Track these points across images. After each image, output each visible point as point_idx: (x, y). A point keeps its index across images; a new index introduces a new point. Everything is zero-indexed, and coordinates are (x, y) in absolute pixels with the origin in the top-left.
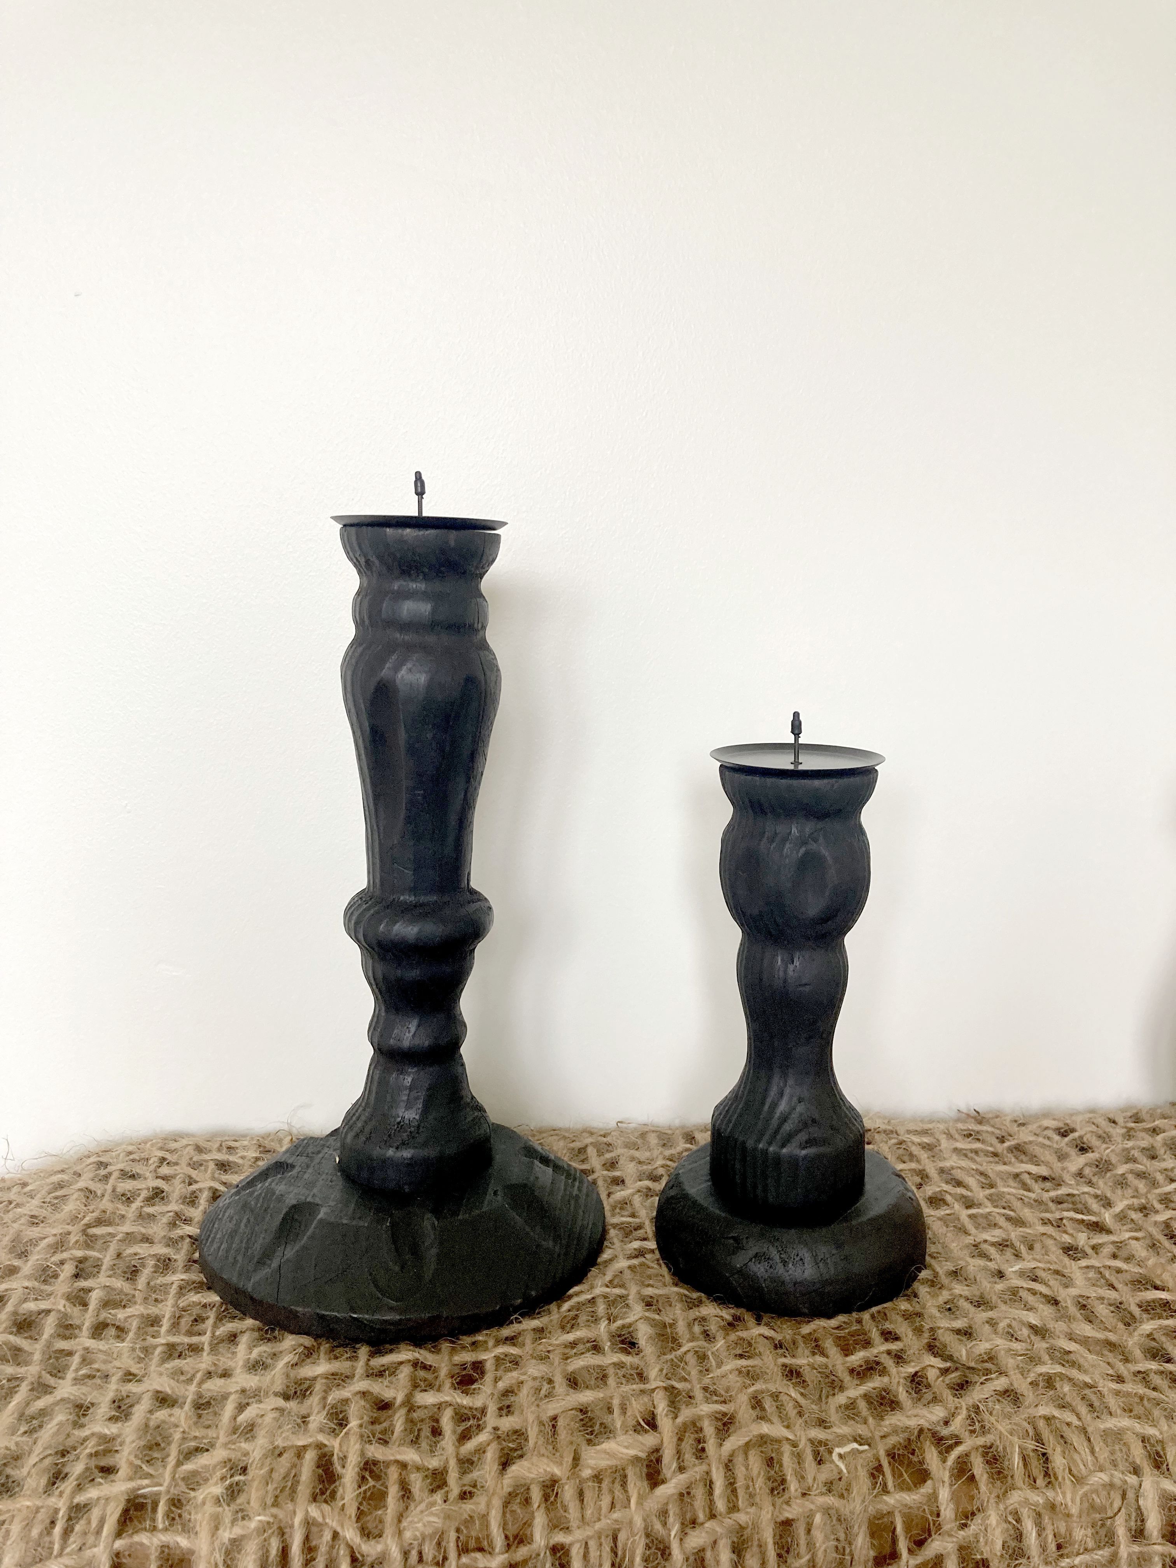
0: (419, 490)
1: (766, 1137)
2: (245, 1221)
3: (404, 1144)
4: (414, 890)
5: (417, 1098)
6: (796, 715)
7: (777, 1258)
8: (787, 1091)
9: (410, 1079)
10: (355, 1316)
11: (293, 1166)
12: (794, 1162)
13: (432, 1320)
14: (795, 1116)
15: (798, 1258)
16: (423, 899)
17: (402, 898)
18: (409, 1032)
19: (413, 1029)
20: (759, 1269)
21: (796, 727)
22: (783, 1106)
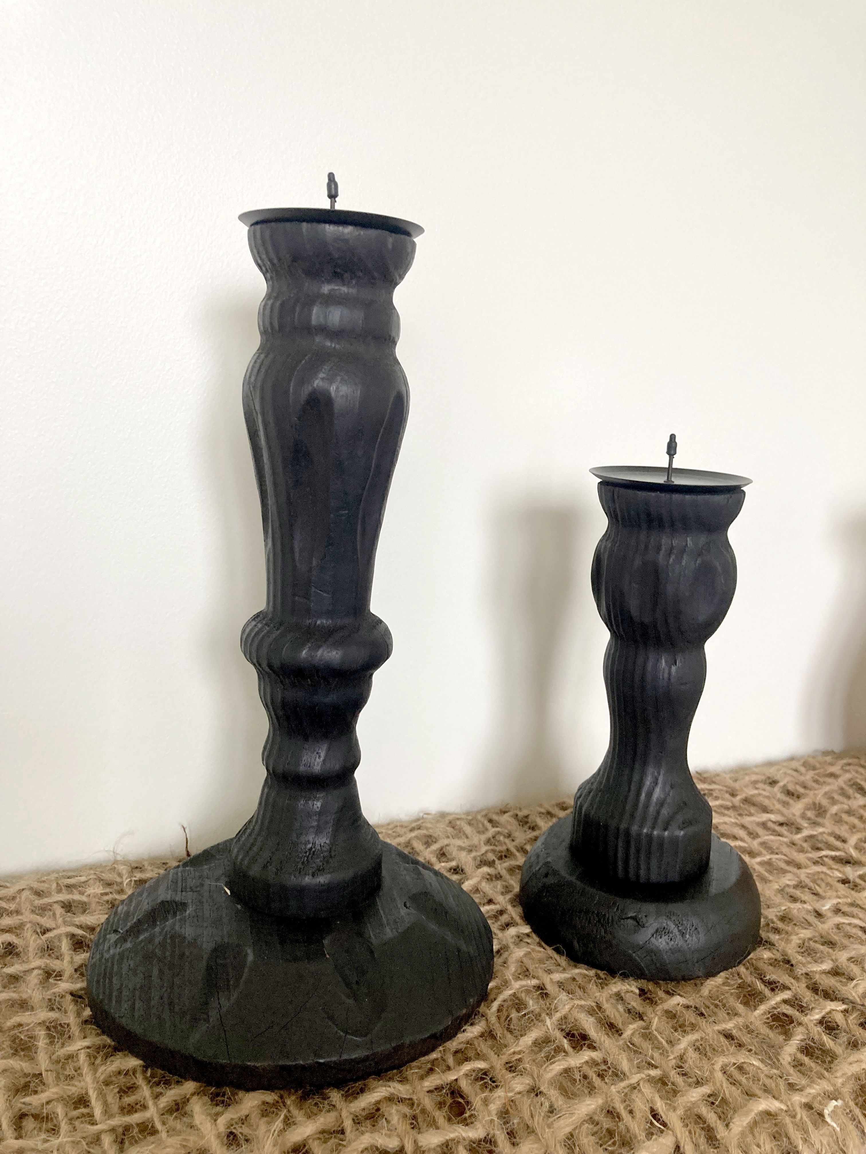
0: (333, 192)
1: (649, 823)
2: (155, 972)
3: (320, 870)
4: (330, 614)
5: (327, 823)
6: (673, 437)
7: (676, 931)
8: (661, 779)
9: (319, 804)
10: (322, 1061)
11: (184, 905)
12: (674, 841)
13: (397, 1049)
14: (669, 800)
15: (693, 929)
16: (339, 622)
17: (319, 622)
18: (320, 757)
19: (323, 755)
20: (662, 943)
21: (672, 448)
22: (657, 793)
